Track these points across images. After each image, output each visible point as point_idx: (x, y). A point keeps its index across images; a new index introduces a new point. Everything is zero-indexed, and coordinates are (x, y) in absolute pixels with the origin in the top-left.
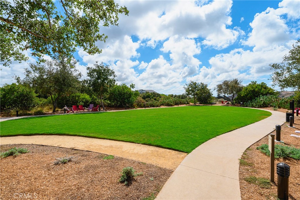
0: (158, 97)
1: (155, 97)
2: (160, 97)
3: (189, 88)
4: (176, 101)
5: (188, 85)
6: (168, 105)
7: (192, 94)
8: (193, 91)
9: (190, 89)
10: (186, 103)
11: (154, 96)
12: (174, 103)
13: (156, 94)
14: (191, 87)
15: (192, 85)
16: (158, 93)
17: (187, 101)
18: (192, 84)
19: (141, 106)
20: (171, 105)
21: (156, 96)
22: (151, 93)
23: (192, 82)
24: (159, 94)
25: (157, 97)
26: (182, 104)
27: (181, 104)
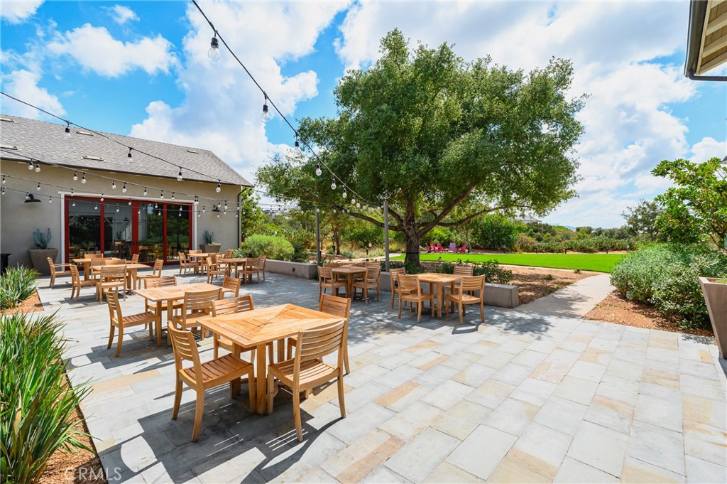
0: (548, 234)
1: (538, 233)
2: (554, 234)
3: (636, 216)
4: (602, 243)
5: (634, 210)
6: (583, 249)
7: (646, 228)
8: (646, 223)
9: (640, 217)
10: (628, 247)
11: (536, 231)
12: (596, 247)
13: (541, 226)
14: (643, 213)
15: (644, 208)
16: (547, 225)
17: (630, 245)
18: (645, 206)
19: (527, 250)
20: (591, 251)
21: (540, 231)
22: (528, 224)
23: (645, 203)
24: (551, 227)
25: (545, 233)
26: (617, 250)
27: (614, 248)
